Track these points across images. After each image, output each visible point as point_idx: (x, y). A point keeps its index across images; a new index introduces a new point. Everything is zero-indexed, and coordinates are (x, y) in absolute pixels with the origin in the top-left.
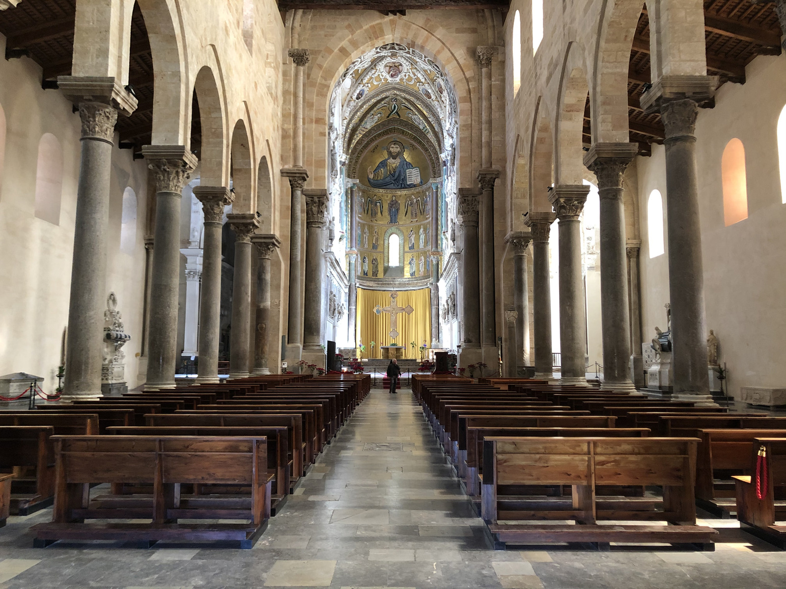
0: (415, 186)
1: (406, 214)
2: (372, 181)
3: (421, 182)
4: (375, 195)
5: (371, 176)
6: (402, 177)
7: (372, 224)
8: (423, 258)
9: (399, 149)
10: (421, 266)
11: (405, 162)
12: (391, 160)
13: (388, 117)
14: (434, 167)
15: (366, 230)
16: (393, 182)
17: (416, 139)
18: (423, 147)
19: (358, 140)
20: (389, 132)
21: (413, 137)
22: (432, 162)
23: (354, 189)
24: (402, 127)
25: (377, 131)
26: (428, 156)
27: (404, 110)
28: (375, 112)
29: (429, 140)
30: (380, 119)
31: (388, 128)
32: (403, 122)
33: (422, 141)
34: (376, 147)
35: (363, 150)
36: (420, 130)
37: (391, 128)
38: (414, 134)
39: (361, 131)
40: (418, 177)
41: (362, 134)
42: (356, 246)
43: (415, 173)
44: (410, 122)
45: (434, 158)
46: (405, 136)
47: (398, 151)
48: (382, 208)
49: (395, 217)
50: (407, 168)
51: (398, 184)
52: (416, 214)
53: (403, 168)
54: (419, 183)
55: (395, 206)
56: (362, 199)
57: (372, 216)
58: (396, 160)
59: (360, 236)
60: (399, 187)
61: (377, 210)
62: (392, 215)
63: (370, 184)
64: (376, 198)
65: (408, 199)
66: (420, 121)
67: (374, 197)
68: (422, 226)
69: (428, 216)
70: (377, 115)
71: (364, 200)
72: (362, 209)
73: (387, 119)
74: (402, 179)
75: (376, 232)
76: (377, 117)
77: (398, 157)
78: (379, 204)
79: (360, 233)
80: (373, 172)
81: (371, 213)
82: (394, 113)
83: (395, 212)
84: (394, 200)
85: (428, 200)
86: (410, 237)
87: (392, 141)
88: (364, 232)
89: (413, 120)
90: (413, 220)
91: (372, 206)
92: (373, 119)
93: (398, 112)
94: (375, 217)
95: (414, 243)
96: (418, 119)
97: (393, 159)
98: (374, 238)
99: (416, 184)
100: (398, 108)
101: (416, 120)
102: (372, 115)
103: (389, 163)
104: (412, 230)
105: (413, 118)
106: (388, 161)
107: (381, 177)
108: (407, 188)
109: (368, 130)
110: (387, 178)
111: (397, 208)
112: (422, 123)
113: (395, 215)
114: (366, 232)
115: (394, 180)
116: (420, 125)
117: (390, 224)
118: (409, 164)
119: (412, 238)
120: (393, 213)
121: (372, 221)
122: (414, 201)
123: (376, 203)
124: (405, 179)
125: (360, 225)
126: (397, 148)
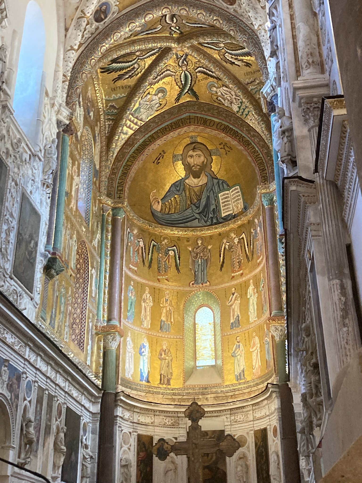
0: (234, 217)
1: (222, 266)
2: (159, 215)
3: (245, 208)
4: (164, 239)
5: (157, 207)
6: (213, 207)
7: (161, 286)
8: (257, 340)
9: (202, 158)
10: (254, 357)
11: (215, 181)
12: (192, 181)
13: (177, 99)
14: (264, 170)
15: (147, 295)
16: (197, 216)
17: (228, 129)
18: (241, 141)
19: (126, 139)
20: (180, 124)
21: (223, 127)
22: (259, 162)
23: (119, 218)
24: (203, 114)
25: (160, 123)
26: (250, 153)
27: (202, 82)
28: (152, 87)
29: (251, 128)
30: (164, 102)
31: (179, 118)
32: (204, 106)
33: (239, 131)
34: (162, 153)
35: (136, 155)
36: (234, 114)
37: (184, 118)
38: (224, 123)
39: (131, 123)
40: (239, 201)
41: (134, 129)
42: (122, 319)
43: (234, 196)
44: (216, 104)
45: (261, 155)
46: (209, 127)
47: (201, 162)
48: (179, 259)
49: (202, 273)
50: (220, 190)
51: (206, 219)
52: (239, 262)
53: (213, 191)
54: (241, 210)
55: (202, 255)
56: (139, 242)
57: (159, 272)
58: (199, 179)
59: (133, 303)
60: (208, 223)
61: (169, 262)
62: (196, 271)
63: (155, 220)
64: (168, 242)
65: (225, 241)
66: (232, 95)
67: (164, 240)
68: (251, 281)
69: (261, 258)
70: (157, 94)
71: (142, 243)
72: (138, 257)
73: (175, 103)
74: (212, 210)
75: (168, 300)
76: (158, 98)
77: (203, 172)
78: (173, 252)
79: (133, 297)
80: (160, 201)
81: (158, 267)
82: (187, 92)
83: (203, 265)
84: (200, 245)
85: (259, 232)
86: (231, 305)
87: (189, 142)
88: (141, 297)
89: (220, 98)
90: (235, 274)
91: (159, 254)
92: (151, 103)
93: (194, 88)
94: (164, 274)
95: (240, 315)
96: (228, 93)
97: (194, 178)
98: (164, 311)
99: (236, 213)
100: (191, 80)
101: (226, 96)
102: (149, 93)
103: (188, 185)
104: (233, 292)
105: (220, 94)
106: (187, 181)
107: (175, 208)
108: (221, 223)
109: (144, 123)
110: (186, 209)
111: (206, 258)
112: (235, 98)
113: (202, 271)
114: (147, 298)
115: (199, 214)
116: (233, 104)
117: (194, 286)
118: (222, 182)
119: (235, 307)
120: (199, 266)
121: (159, 281)
122: (235, 241)
123: (167, 251)
124: (218, 208)
125: (132, 285)
126: (199, 156)
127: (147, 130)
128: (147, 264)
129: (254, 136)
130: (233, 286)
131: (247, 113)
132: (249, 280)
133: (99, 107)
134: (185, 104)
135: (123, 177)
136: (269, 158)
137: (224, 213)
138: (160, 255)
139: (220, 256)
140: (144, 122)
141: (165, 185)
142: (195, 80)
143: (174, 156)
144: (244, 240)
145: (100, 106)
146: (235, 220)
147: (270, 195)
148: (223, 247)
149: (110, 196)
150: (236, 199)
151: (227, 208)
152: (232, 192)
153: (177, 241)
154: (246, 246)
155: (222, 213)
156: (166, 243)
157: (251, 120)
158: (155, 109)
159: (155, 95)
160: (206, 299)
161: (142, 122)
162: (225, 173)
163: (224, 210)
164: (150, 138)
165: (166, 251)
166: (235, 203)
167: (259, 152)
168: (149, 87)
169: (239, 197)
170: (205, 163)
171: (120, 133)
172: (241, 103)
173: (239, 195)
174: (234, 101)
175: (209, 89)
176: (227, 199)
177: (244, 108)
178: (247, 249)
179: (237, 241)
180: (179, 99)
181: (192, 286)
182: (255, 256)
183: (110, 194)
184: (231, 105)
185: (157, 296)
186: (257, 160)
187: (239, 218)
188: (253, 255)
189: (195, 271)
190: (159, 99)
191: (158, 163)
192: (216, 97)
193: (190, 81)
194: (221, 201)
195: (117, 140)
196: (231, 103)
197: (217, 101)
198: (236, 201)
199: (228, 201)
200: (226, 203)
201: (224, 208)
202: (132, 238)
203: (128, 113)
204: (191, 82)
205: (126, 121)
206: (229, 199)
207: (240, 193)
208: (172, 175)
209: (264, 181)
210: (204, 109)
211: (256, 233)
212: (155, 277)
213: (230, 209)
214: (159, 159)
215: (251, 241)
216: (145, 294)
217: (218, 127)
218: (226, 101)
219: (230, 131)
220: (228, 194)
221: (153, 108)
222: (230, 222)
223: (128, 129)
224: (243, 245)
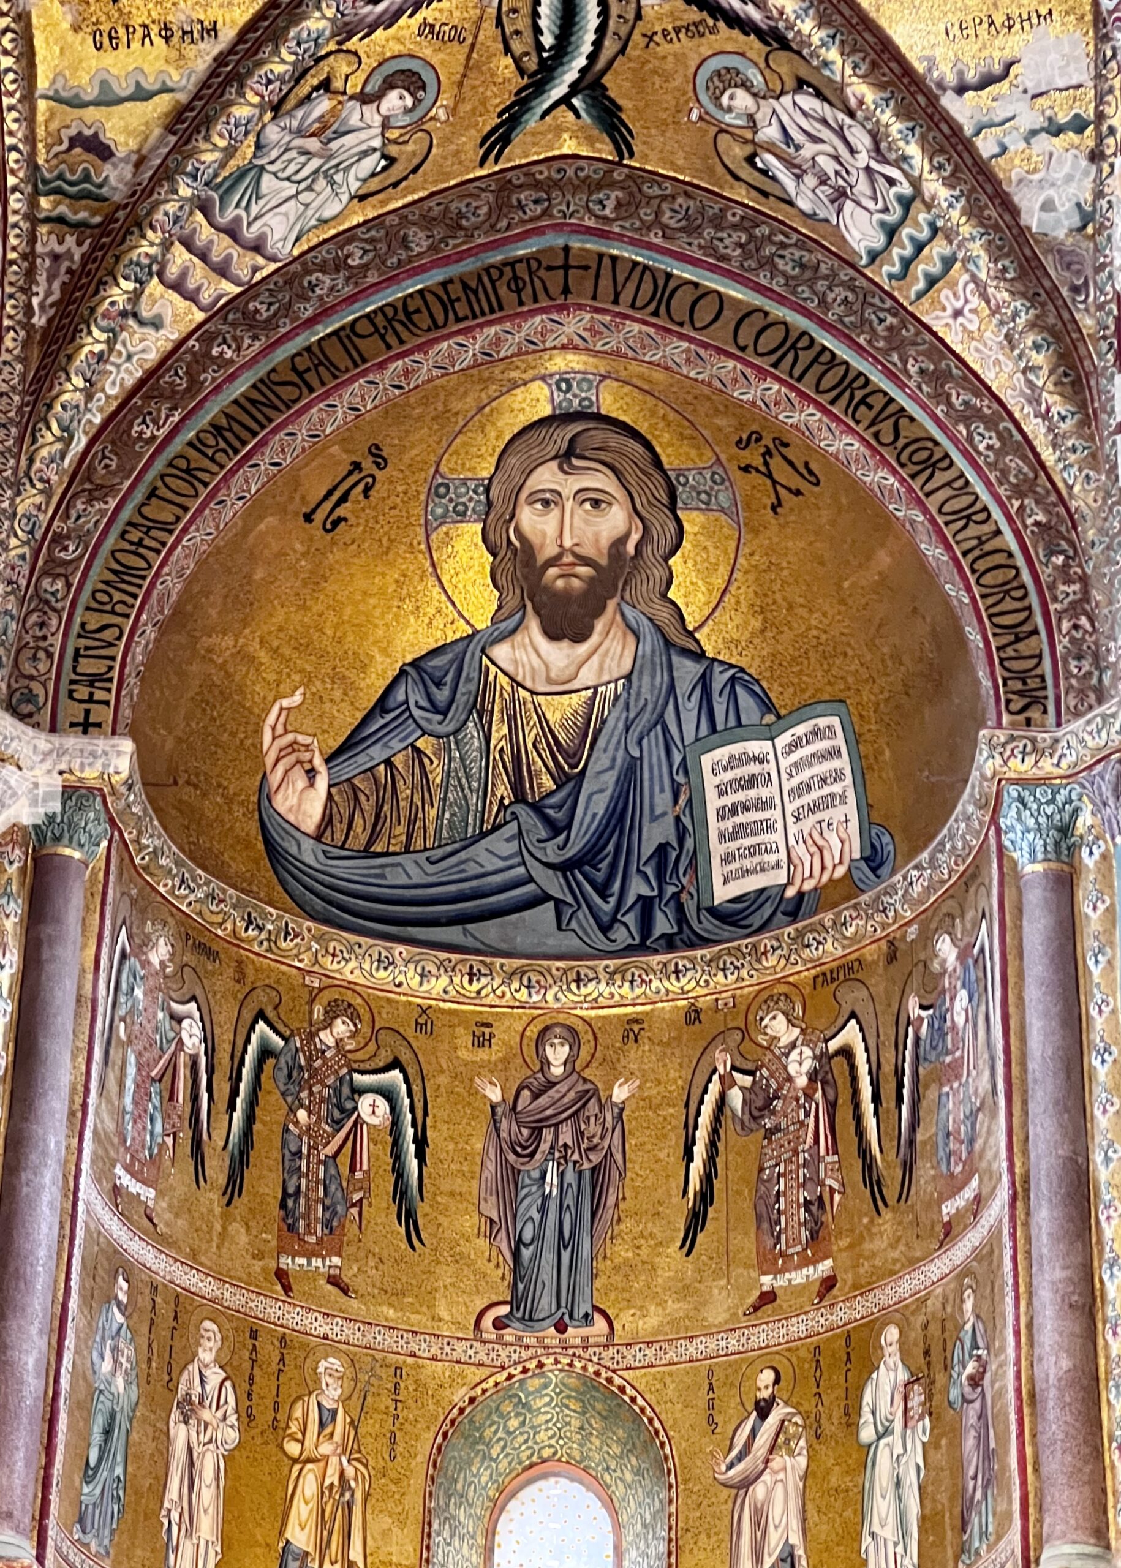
0: (798, 909)
1: (696, 1221)
2: (309, 853)
3: (873, 860)
4: (332, 1014)
5: (303, 804)
6: (655, 831)
7: (296, 1317)
9: (616, 518)
11: (687, 671)
12: (535, 657)
13: (496, 141)
14: (1023, 632)
15: (206, 1373)
16: (553, 884)
17: (805, 357)
18: (887, 438)
19: (153, 357)
20: (503, 291)
21: (772, 338)
22: (1000, 576)
23: (77, 855)
24: (650, 246)
25: (372, 278)
26: (940, 520)
27: (665, 48)
28: (348, 45)
29: (953, 363)
30: (410, 147)
31: (497, 258)
32: (664, 198)
33: (877, 378)
34: (368, 464)
35: (207, 463)
36: (853, 266)
37: (527, 259)
38: (779, 312)
39: (195, 260)
40: (836, 814)
41: (206, 297)
42: (51, 1522)
43: (805, 775)
44: (740, 194)
45: (1009, 540)
46: (686, 330)
47: (605, 543)
48: (420, 1155)
49: (566, 1256)
50: (713, 729)
51: (607, 907)
52: (816, 1205)
53: (665, 730)
54: (840, 871)
55: (566, 1136)
56: (177, 1019)
57: (292, 1228)
58: (583, 648)
59: (122, 1422)
60: (620, 935)
61: (352, 1170)
62: (527, 1236)
63: (282, 883)
64: (353, 1035)
65: (723, 1062)
66: (852, 151)
67: (328, 1024)
68: (892, 1333)
69: (969, 1193)
70: (377, 97)
71: (197, 1030)
72: (166, 1117)
73: (482, 163)
74: (648, 850)
75: (334, 1412)
76: (377, 120)
77: (611, 605)
78: (383, 1106)
79: (120, 1382)
80: (318, 762)
81: (285, 1195)
82: (565, 100)
83: (569, 1200)
84: (557, 1071)
85: (960, 1020)
86: (746, 1483)
87: (546, 411)
88: (171, 1385)
89: (770, 158)
90: (781, 1282)
91: (292, 1111)
92: (334, 145)
93: (607, 80)
94: (320, 1241)
95: (800, 1552)
96: (825, 134)
97: (553, 634)
98: (309, 1485)
99: (808, 886)
100: (601, 30)
101: (809, 150)
102: (325, 85)
103: (503, 680)
104: (765, 1394)
105: (770, 133)
106: (501, 652)
107: (412, 822)
108: (705, 942)
109: (273, 266)
110: (484, 835)
111: (596, 1158)
112: (868, 169)
113: (562, 1243)
114: (202, 1398)
115: (564, 868)
116: (849, 205)
117: (508, 1335)
118: (733, 678)
119: (770, 1492)
120: (543, 1210)
121: (287, 1289)
122: (792, 1069)
123: (346, 1091)
124: (689, 843)
125: (123, 1298)
126: (596, 503)
127: (287, 309)
128: (217, 1168)
129: (970, 415)
130: (766, 1357)
131: (936, 269)
132: (872, 1327)
133: (9, 141)
134: (543, 173)
135: (117, 596)
136: (1059, 560)
137: (726, 881)
138: (302, 1114)
139: (689, 1156)
140: (273, 259)
141: (364, 668)
142: (624, 31)
143: (437, 491)
144: (853, 1067)
145: (11, 133)
146: (800, 934)
147: (1060, 799)
148: (710, 1098)
149: (26, 708)
150: (815, 795)
151: (752, 851)
152: (794, 746)
153: (409, 1033)
154: (868, 1107)
155: (717, 880)
156: (339, 1042)
157: (958, 313)
158: (354, 186)
159: (364, 98)
160: (575, 1423)
161: (261, 261)
162: (756, 623)
163: (727, 859)
164: (302, 363)
165: (338, 1092)
166: (809, 823)
167: (996, 513)
168: (332, 46)
169: (837, 788)
170: (630, 548)
171: (124, 314)
172: (906, 204)
173: (838, 776)
174: (862, 187)
175: (704, 98)
176: (752, 793)
177: (925, 234)
178: (870, 1122)
179: (808, 1065)
180: (505, 140)
181: (490, 1334)
182: (924, 1171)
183: (30, 698)
184: (839, 211)
185: (264, 1385)
186: (981, 566)
187: (828, 918)
188: (908, 1167)
189: (520, 1241)
190: (386, 125)
191: (336, 523)
192: (749, 149)
193: (590, 37)
194: (713, 803)
195: (100, 358)
196: (840, 195)
197: (745, 172)
198: (814, 808)
199: (758, 805)
200: (741, 818)
201: (732, 846)
202: (138, 993)
203: (185, 191)
204: (598, 44)
205: (166, 245)
206: (764, 792)
207: (843, 763)
208: (408, 606)
209: (1018, 704)
210: (658, 213)
211: (940, 1026)
212: (259, 1256)
213: (772, 858)
214: (344, 499)
215: (899, 1074)
216: (194, 1368)
217: (746, 336)
218: (810, 180)
219: (817, 369)
220: (762, 761)
221: (338, 178)
222: (766, 941)
223: (175, 297)
224: (844, 1097)
